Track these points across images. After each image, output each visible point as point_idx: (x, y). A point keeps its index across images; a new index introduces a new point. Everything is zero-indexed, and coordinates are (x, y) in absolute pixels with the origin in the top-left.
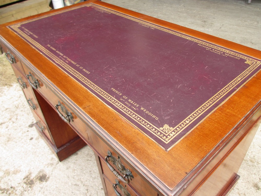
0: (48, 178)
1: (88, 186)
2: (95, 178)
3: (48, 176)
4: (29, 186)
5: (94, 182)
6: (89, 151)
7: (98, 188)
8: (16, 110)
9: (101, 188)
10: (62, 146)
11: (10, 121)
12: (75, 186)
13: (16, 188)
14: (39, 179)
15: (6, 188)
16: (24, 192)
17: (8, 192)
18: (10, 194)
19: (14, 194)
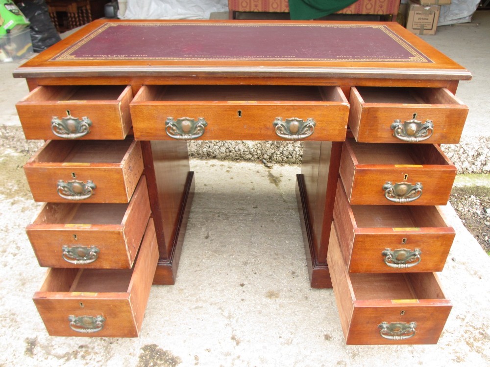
1: (218, 303)
2: (223, 290)
7: (236, 300)
8: (6, 235)
9: (241, 300)
11: (5, 254)
12: (197, 310)
13: (91, 346)
15: (71, 352)
16: (111, 345)
17: (79, 355)
18: (83, 357)
19: (92, 354)
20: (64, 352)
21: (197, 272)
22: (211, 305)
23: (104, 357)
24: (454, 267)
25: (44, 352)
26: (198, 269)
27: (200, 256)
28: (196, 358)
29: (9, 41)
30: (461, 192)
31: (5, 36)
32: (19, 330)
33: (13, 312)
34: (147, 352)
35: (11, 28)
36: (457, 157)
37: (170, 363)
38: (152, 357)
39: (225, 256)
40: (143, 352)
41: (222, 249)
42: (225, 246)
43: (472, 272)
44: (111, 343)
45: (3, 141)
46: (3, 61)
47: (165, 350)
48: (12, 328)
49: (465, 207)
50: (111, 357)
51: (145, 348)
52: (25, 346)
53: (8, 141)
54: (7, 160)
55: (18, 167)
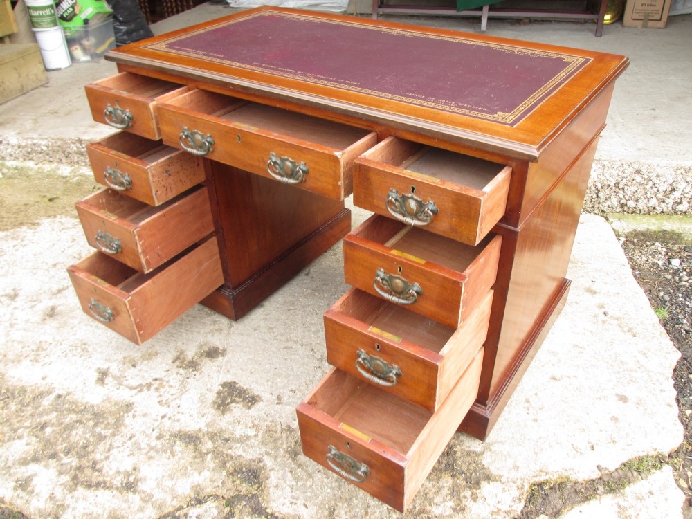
0: (224, 350)
3: (221, 348)
4: (191, 370)
6: (284, 297)
10: (240, 284)
12: (285, 350)
13: (166, 379)
14: (206, 356)
15: (144, 384)
17: (153, 388)
18: (157, 389)
19: (167, 387)
20: (137, 384)
21: (292, 311)
22: (302, 346)
23: (179, 391)
24: (604, 322)
25: (116, 382)
26: (293, 308)
27: (296, 294)
28: (279, 398)
29: (86, 34)
30: (642, 238)
31: (82, 27)
32: (90, 359)
33: (85, 342)
34: (226, 389)
35: (89, 18)
36: (643, 193)
37: (250, 401)
38: (230, 394)
39: (325, 296)
40: (222, 389)
41: (324, 288)
42: (328, 285)
43: (626, 329)
44: (188, 378)
45: (78, 158)
46: (79, 60)
47: (245, 388)
48: (83, 358)
49: (643, 256)
50: (186, 391)
51: (224, 385)
52: (96, 375)
53: (83, 158)
54: (82, 181)
55: (94, 188)
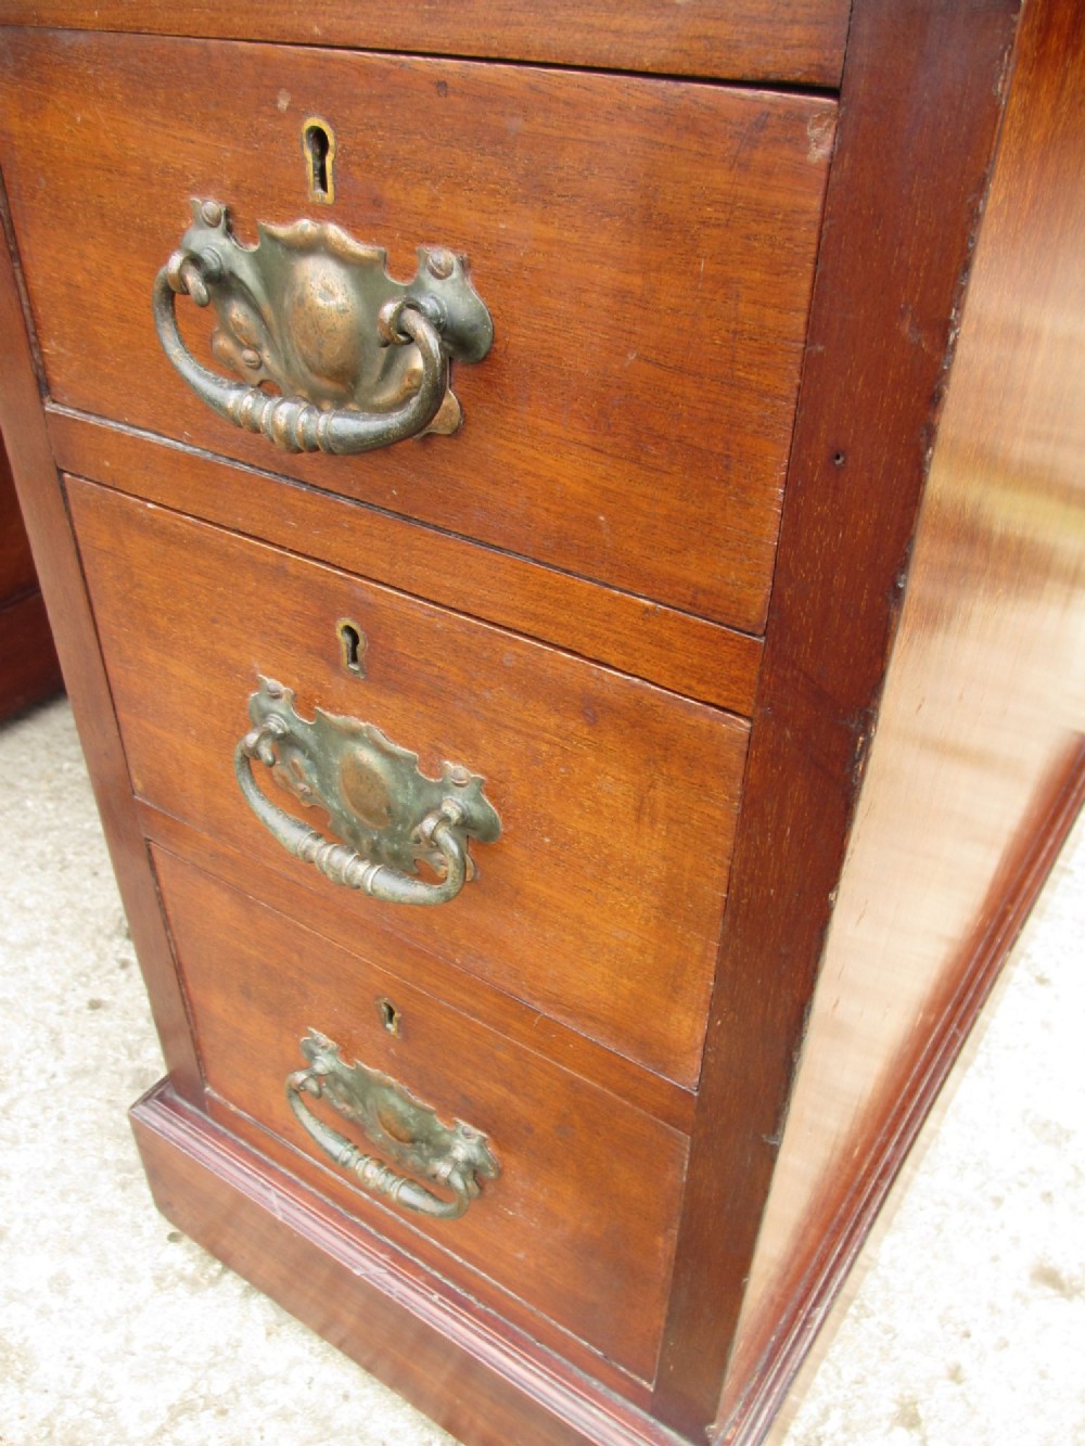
2: (30, 945)
5: (26, 969)
7: (63, 1002)
9: (85, 1004)
27: (24, 783)
